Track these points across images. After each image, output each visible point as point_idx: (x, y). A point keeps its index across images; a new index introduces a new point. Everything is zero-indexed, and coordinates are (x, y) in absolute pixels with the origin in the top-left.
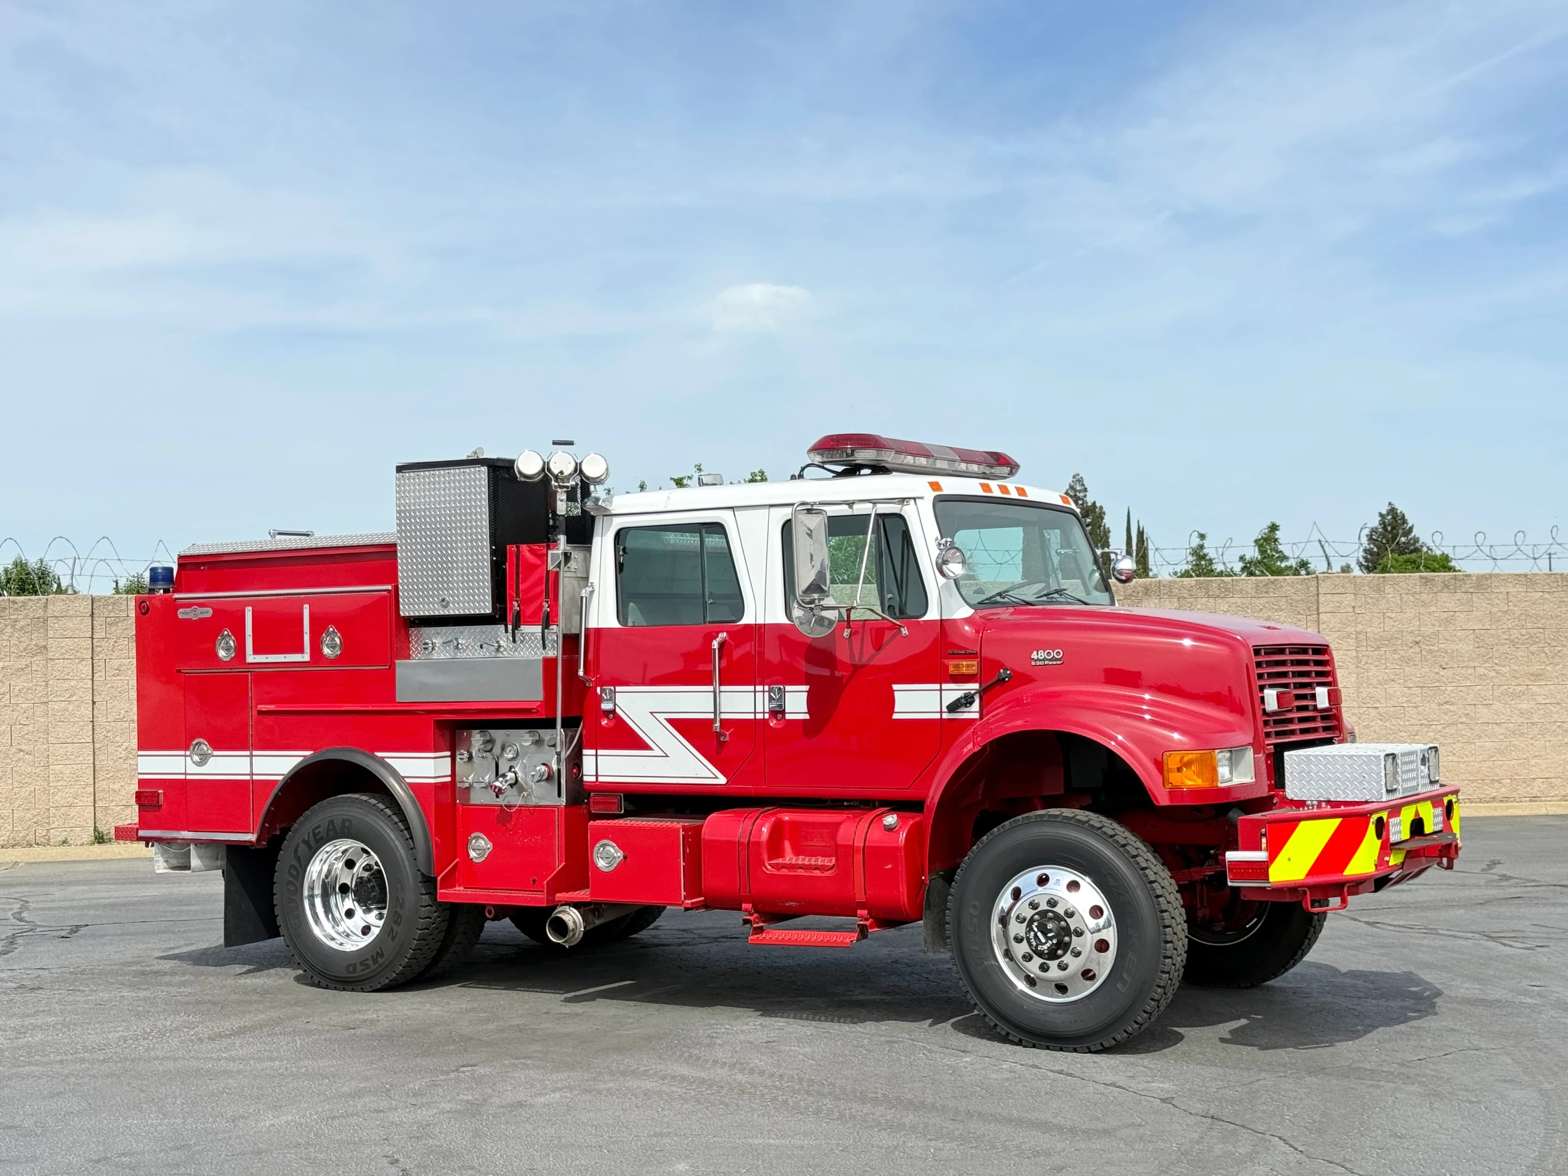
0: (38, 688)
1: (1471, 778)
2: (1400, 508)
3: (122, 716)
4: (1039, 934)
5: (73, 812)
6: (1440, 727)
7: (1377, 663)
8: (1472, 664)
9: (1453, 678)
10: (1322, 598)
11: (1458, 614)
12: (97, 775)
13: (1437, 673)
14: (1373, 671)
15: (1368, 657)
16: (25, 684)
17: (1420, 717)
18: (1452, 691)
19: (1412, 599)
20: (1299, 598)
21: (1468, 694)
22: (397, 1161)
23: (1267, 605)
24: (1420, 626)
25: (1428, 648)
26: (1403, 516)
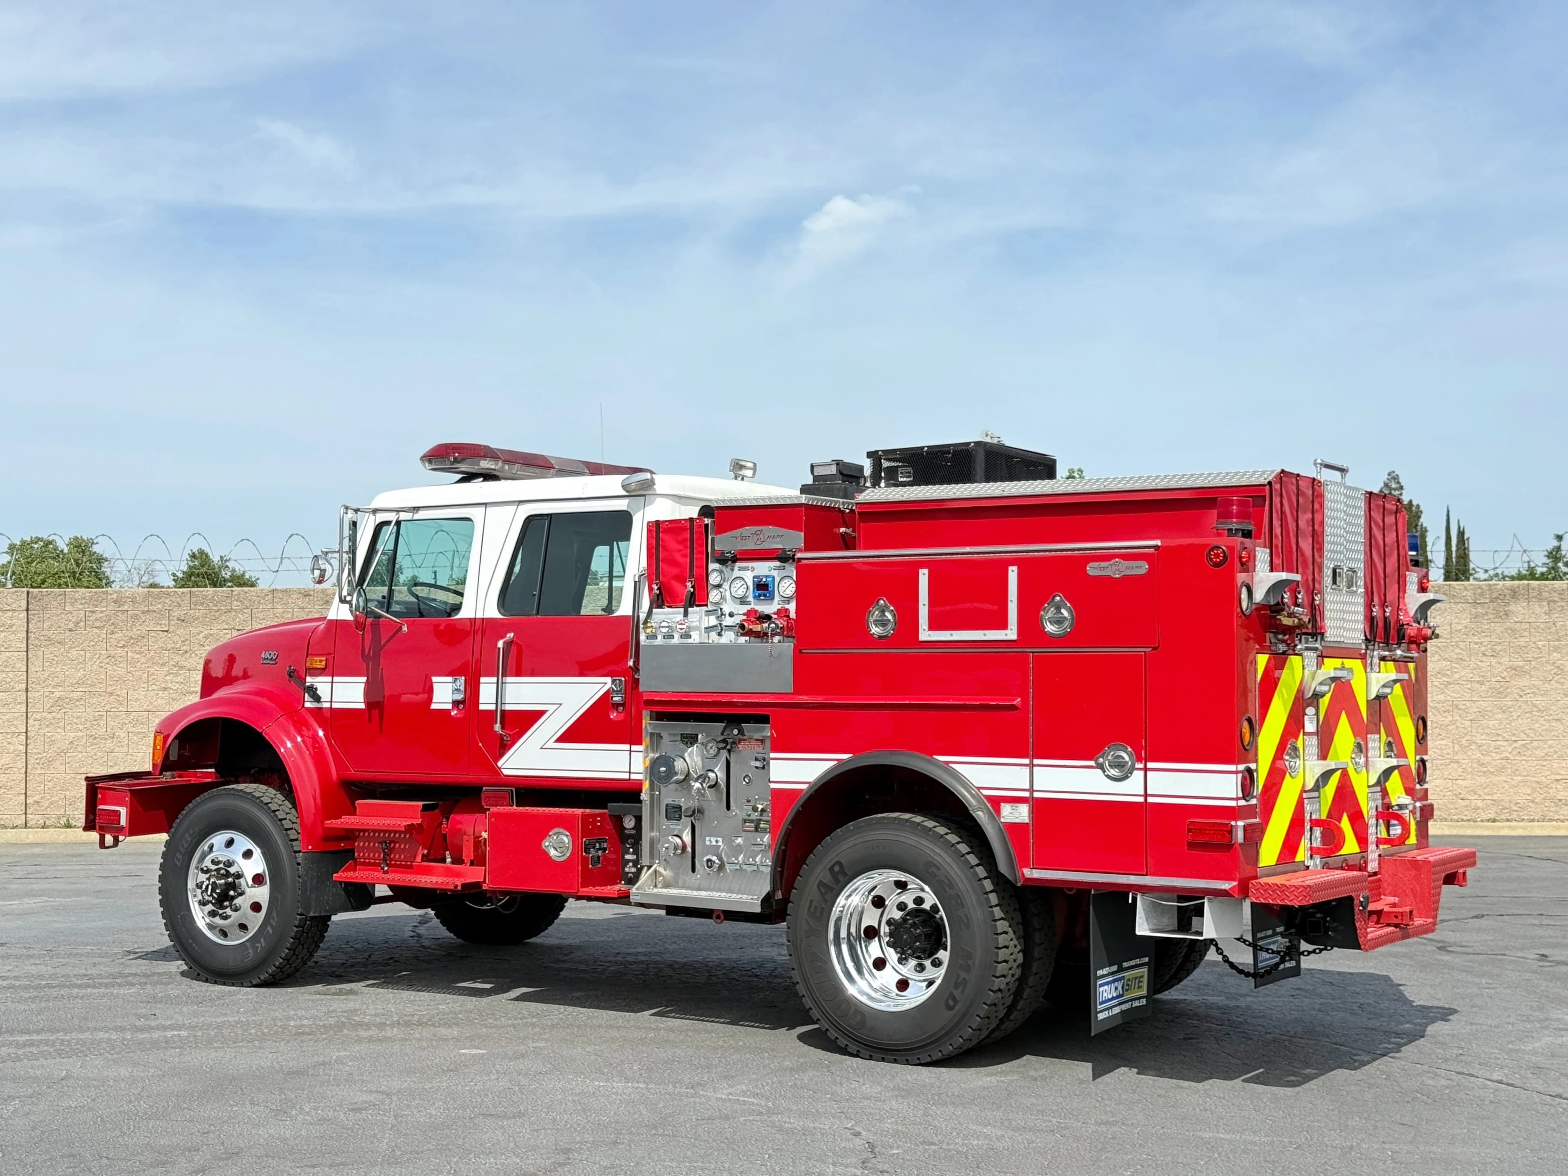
22: (859, 1134)
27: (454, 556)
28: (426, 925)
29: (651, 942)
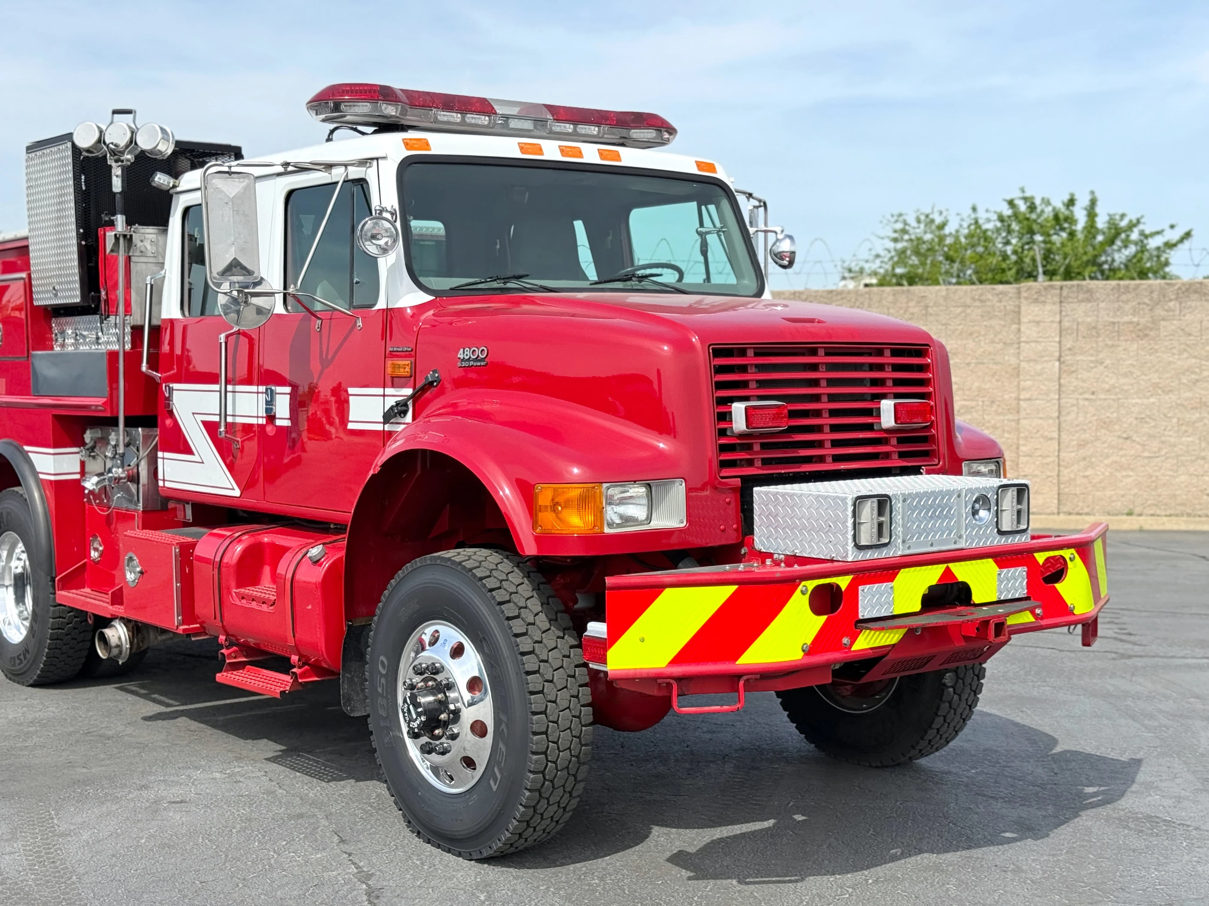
4: (411, 707)
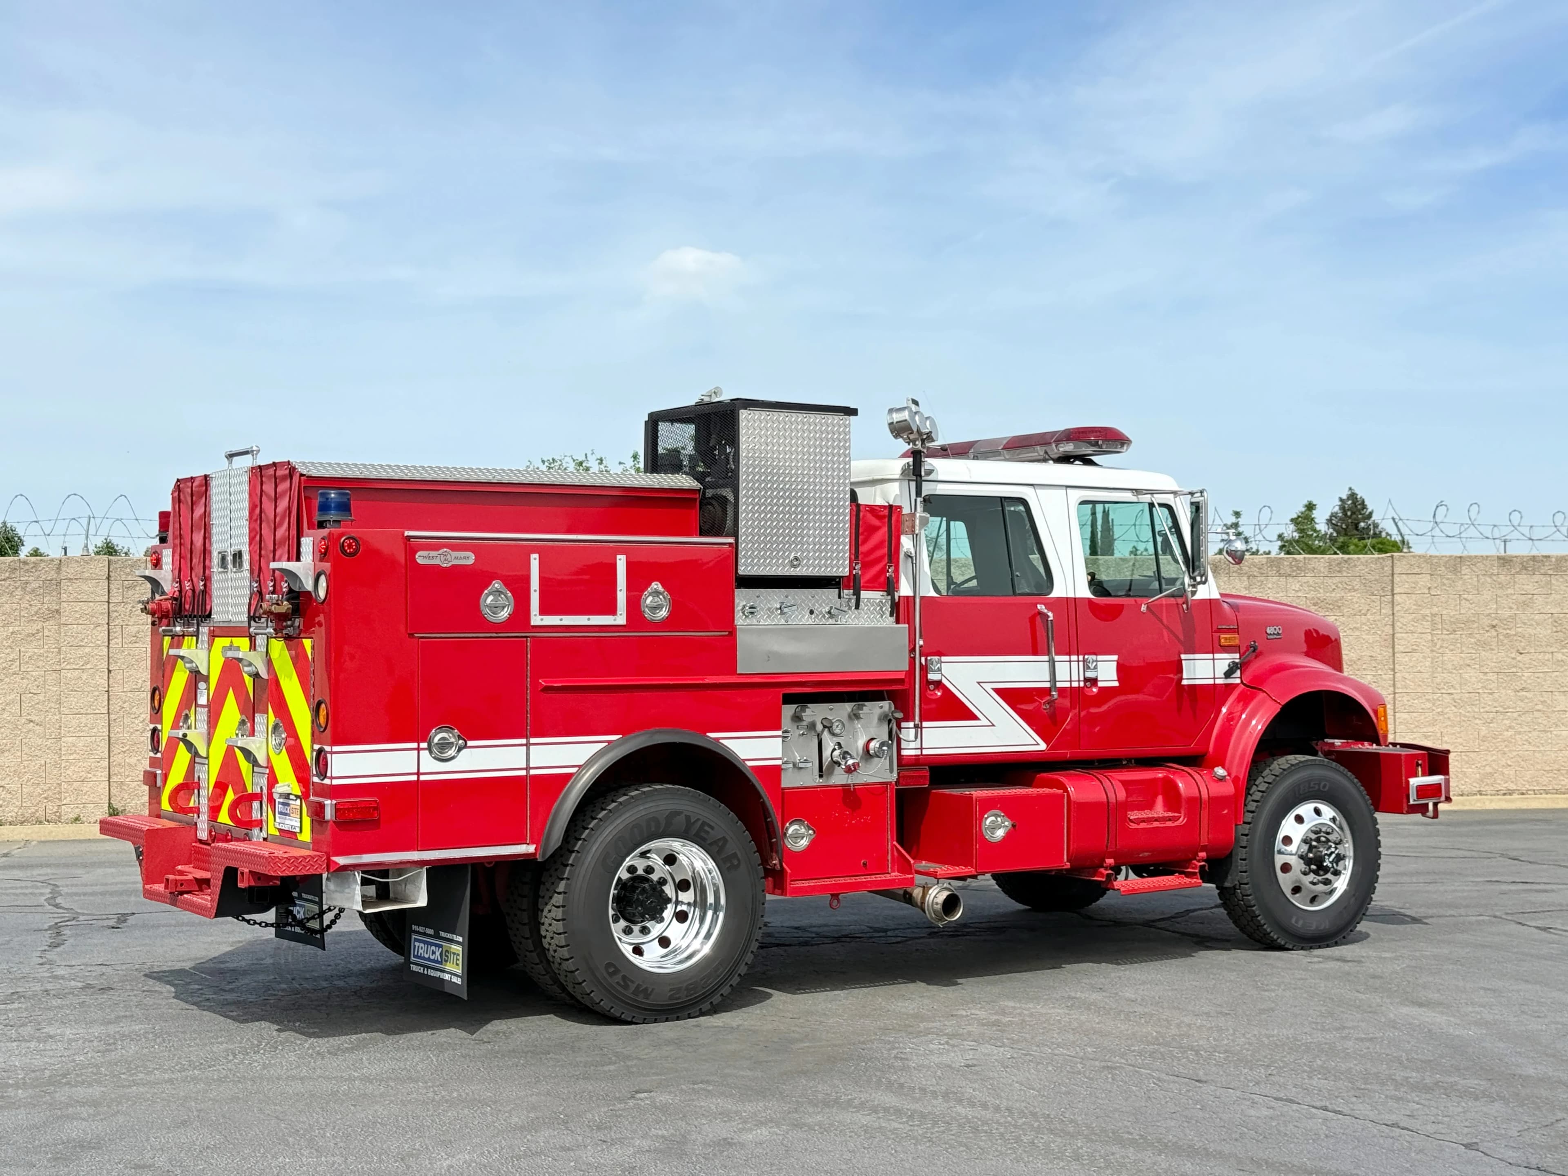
0: (50, 655)
1: (1547, 768)
2: (1360, 494)
3: (139, 686)
5: (86, 788)
6: (1515, 715)
7: (1452, 647)
8: (1551, 650)
9: (1530, 664)
10: (1397, 579)
11: (1535, 597)
12: (112, 748)
13: (1513, 658)
14: (1448, 655)
15: (1443, 640)
16: (36, 651)
17: (1496, 704)
18: (1529, 677)
19: (1489, 580)
20: (1373, 578)
21: (1545, 680)
23: (1340, 585)
24: (1497, 609)
25: (1505, 632)
26: (1363, 501)
27: (89, 523)
28: (58, 949)
29: (332, 963)
